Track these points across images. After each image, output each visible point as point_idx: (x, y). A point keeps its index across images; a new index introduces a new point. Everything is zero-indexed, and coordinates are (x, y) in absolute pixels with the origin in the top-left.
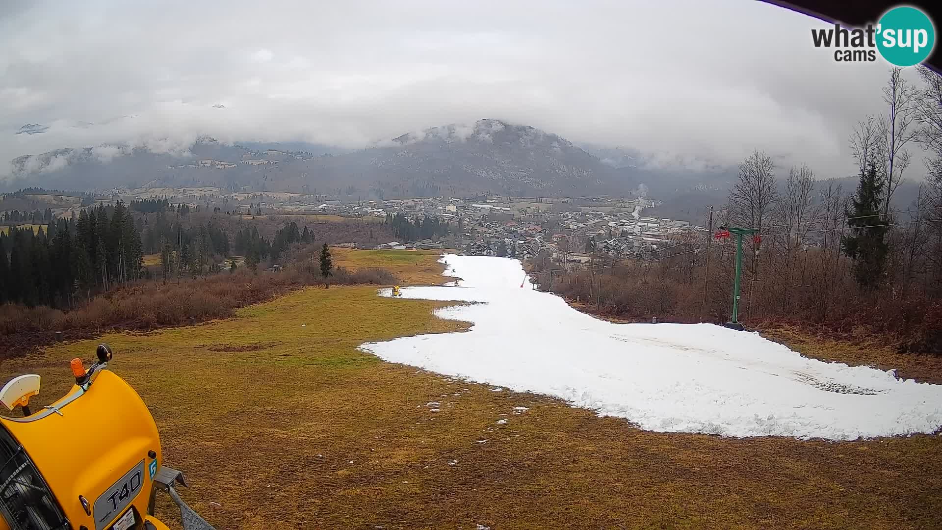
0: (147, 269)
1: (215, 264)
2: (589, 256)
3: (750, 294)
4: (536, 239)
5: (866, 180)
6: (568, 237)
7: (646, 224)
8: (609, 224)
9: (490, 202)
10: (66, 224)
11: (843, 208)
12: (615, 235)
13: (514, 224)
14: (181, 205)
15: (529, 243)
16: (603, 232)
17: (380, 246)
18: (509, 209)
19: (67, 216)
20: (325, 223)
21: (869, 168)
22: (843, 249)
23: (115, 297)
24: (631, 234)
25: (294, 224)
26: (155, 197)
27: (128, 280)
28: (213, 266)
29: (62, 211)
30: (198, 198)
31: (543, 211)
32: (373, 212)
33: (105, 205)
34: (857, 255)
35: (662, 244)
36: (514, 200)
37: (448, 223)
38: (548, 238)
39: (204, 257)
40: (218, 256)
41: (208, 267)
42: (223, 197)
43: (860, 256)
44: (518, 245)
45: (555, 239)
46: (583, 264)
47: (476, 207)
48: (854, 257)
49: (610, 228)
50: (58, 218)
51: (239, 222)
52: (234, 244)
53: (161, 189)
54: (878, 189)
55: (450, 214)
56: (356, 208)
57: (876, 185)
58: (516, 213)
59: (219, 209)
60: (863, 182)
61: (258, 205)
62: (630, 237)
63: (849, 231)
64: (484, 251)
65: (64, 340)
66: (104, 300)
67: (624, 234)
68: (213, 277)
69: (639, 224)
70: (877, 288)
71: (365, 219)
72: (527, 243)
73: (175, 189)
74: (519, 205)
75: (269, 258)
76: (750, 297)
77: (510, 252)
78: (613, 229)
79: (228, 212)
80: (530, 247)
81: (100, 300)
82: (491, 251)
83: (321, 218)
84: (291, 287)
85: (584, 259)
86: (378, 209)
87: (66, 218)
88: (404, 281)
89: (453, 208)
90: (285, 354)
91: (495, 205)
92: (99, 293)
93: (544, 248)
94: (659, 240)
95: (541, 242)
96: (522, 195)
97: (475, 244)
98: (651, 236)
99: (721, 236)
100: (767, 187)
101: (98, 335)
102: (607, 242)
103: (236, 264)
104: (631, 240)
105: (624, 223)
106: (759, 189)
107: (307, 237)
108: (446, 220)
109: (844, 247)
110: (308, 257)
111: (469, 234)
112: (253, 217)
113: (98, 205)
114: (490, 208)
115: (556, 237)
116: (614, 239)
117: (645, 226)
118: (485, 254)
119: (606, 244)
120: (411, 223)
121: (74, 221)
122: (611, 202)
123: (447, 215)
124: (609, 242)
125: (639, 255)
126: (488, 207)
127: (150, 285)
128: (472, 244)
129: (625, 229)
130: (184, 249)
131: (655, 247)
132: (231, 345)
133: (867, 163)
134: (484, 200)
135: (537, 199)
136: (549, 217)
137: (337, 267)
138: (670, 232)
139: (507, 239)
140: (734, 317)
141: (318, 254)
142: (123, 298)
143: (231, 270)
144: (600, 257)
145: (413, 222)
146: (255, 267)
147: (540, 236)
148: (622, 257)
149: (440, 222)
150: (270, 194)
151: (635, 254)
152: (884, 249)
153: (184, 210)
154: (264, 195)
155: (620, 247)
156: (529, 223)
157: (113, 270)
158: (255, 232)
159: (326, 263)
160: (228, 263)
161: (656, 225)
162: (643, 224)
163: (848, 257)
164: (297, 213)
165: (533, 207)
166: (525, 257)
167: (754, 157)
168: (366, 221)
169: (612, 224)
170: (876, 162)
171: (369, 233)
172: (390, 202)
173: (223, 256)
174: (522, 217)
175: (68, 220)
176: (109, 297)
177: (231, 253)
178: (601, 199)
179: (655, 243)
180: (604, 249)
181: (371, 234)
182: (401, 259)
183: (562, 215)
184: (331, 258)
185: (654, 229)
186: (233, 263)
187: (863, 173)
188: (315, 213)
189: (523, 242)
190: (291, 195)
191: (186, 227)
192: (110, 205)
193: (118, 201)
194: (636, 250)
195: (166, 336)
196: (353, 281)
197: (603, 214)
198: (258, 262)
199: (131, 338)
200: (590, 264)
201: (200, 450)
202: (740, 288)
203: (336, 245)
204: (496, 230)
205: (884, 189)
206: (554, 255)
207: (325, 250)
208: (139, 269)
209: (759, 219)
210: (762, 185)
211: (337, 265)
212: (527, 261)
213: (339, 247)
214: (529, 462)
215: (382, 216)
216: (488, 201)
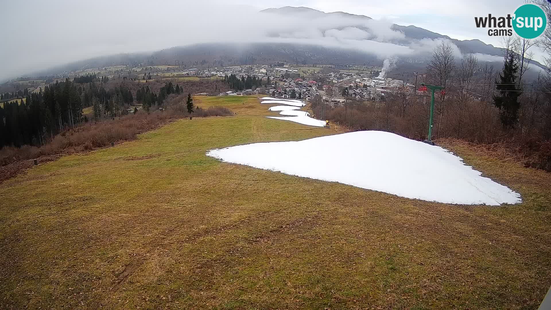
0: (85, 116)
1: (125, 109)
2: (345, 99)
3: (439, 125)
4: (313, 88)
5: (508, 64)
6: (332, 87)
7: (378, 81)
8: (356, 80)
9: (286, 67)
10: (37, 97)
11: (494, 79)
12: (360, 87)
13: (300, 79)
14: (104, 77)
15: (309, 90)
16: (353, 85)
17: (222, 94)
18: (297, 71)
19: (37, 91)
20: (188, 82)
21: (509, 58)
22: (493, 102)
23: (67, 134)
24: (369, 86)
25: (170, 84)
26: (88, 74)
27: (74, 124)
28: (124, 111)
29: (34, 89)
30: (114, 72)
31: (317, 72)
32: (217, 74)
33: (59, 81)
34: (502, 107)
35: (387, 93)
36: (300, 66)
37: (261, 79)
38: (320, 88)
39: (118, 106)
40: (126, 105)
41: (120, 112)
42: (128, 70)
43: (503, 108)
44: (303, 92)
45: (324, 89)
46: (340, 103)
47: (278, 70)
48: (500, 108)
49: (357, 83)
50: (32, 93)
51: (138, 84)
52: (136, 97)
53: (92, 69)
54: (515, 71)
55: (262, 74)
56: (207, 72)
57: (514, 68)
58: (302, 74)
59: (126, 78)
60: (506, 65)
61: (149, 74)
62: (369, 88)
63: (497, 93)
64: (282, 95)
65: (39, 163)
66: (61, 136)
67: (365, 86)
68: (124, 117)
69: (374, 80)
70: (513, 127)
71: (212, 78)
72: (308, 91)
73: (100, 68)
74: (303, 69)
75: (156, 103)
76: (439, 126)
77: (298, 96)
78: (358, 83)
79: (131, 79)
80: (309, 93)
81: (59, 137)
82: (287, 95)
83: (187, 79)
84: (170, 120)
85: (341, 100)
86: (220, 72)
87: (37, 92)
88: (236, 114)
89: (264, 71)
90: (167, 159)
91: (289, 68)
92: (58, 133)
93: (318, 94)
94: (385, 90)
95: (316, 90)
96: (304, 63)
97: (278, 91)
98: (381, 88)
99: (422, 90)
100: (449, 63)
101: (58, 158)
102: (355, 91)
103: (137, 108)
104: (369, 90)
105: (365, 80)
106: (445, 64)
107: (178, 90)
108: (260, 78)
109: (494, 102)
110: (179, 102)
111: (273, 86)
112: (147, 81)
113: (55, 82)
114: (286, 70)
115: (325, 87)
116: (359, 89)
117: (377, 82)
118: (283, 97)
119: (354, 92)
120: (239, 80)
121: (41, 93)
122: (357, 67)
123: (261, 75)
124: (356, 91)
125: (374, 99)
126: (285, 70)
127: (87, 125)
128: (276, 91)
129: (366, 84)
130: (107, 103)
131: (383, 94)
132: (136, 156)
133: (508, 55)
134: (281, 65)
135: (314, 65)
136: (321, 76)
137: (196, 107)
138: (392, 86)
139: (296, 88)
140: (429, 136)
141: (185, 100)
142: (72, 134)
143: (135, 113)
144: (351, 100)
145: (241, 80)
146: (148, 110)
147: (316, 87)
148: (364, 99)
149: (257, 79)
150: (156, 67)
151: (371, 98)
152: (518, 105)
153: (105, 80)
154: (152, 67)
155: (363, 94)
156: (309, 79)
157: (65, 119)
158: (148, 89)
159: (190, 106)
160: (133, 108)
161: (384, 82)
162: (376, 81)
163: (496, 108)
164: (172, 77)
165: (312, 69)
166: (307, 99)
167: (442, 45)
168: (213, 80)
169: (358, 80)
170: (514, 55)
171: (215, 86)
172: (227, 68)
173: (130, 104)
174: (305, 76)
175: (37, 93)
176: (64, 135)
177: (135, 102)
178: (351, 65)
179: (384, 92)
180: (353, 95)
181: (216, 87)
182: (234, 101)
183: (328, 75)
184: (193, 102)
185: (383, 84)
186: (136, 108)
187: (506, 60)
188: (183, 76)
189: (305, 90)
190: (168, 67)
191: (107, 90)
192: (62, 81)
193: (66, 78)
194: (372, 96)
195: (98, 154)
196: (206, 115)
197: (353, 74)
198: (150, 106)
199: (77, 157)
200: (346, 104)
201: (120, 219)
202: (433, 120)
203: (195, 94)
204: (289, 83)
205: (518, 71)
206: (324, 98)
207: (189, 97)
208: (81, 117)
209: (444, 81)
210: (446, 62)
211: (197, 106)
212: (308, 101)
213: (197, 95)
214: (310, 219)
215: (222, 76)
216: (284, 66)
